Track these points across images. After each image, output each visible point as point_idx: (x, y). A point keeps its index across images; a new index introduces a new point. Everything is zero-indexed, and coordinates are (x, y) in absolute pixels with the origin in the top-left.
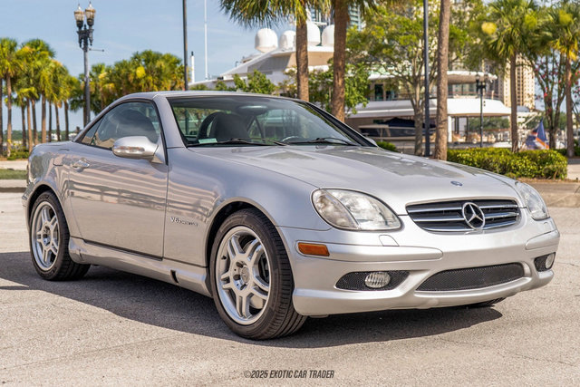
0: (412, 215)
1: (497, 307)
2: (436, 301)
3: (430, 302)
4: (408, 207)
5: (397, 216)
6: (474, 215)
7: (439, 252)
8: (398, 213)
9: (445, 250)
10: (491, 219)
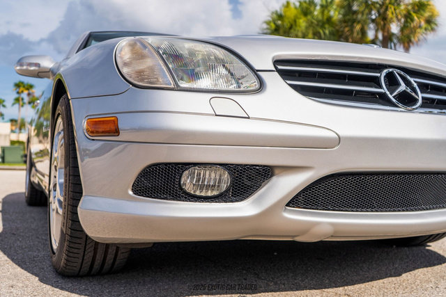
0: (285, 75)
1: (434, 246)
2: (329, 230)
3: (317, 230)
4: (277, 62)
5: (255, 71)
6: (403, 87)
7: (333, 135)
8: (257, 68)
9: (344, 132)
10: (433, 100)
